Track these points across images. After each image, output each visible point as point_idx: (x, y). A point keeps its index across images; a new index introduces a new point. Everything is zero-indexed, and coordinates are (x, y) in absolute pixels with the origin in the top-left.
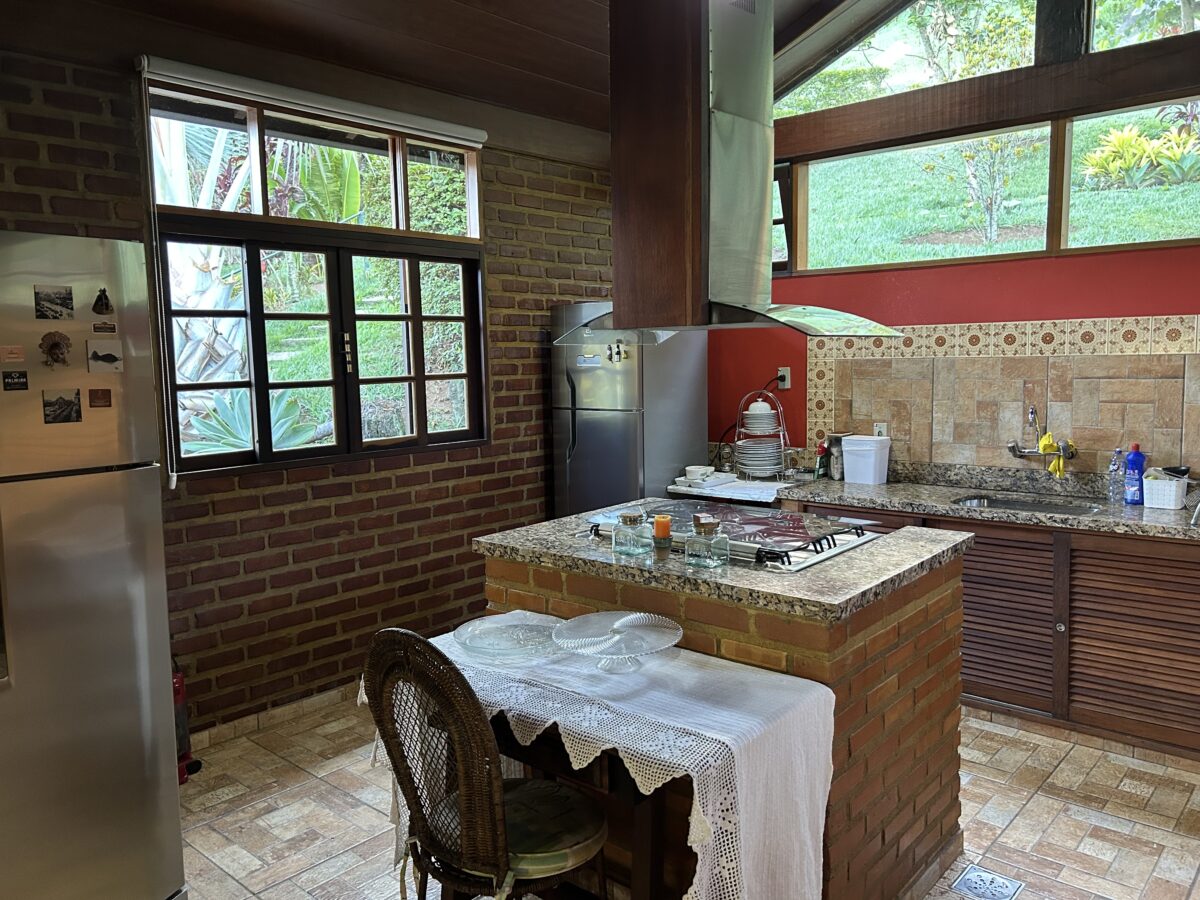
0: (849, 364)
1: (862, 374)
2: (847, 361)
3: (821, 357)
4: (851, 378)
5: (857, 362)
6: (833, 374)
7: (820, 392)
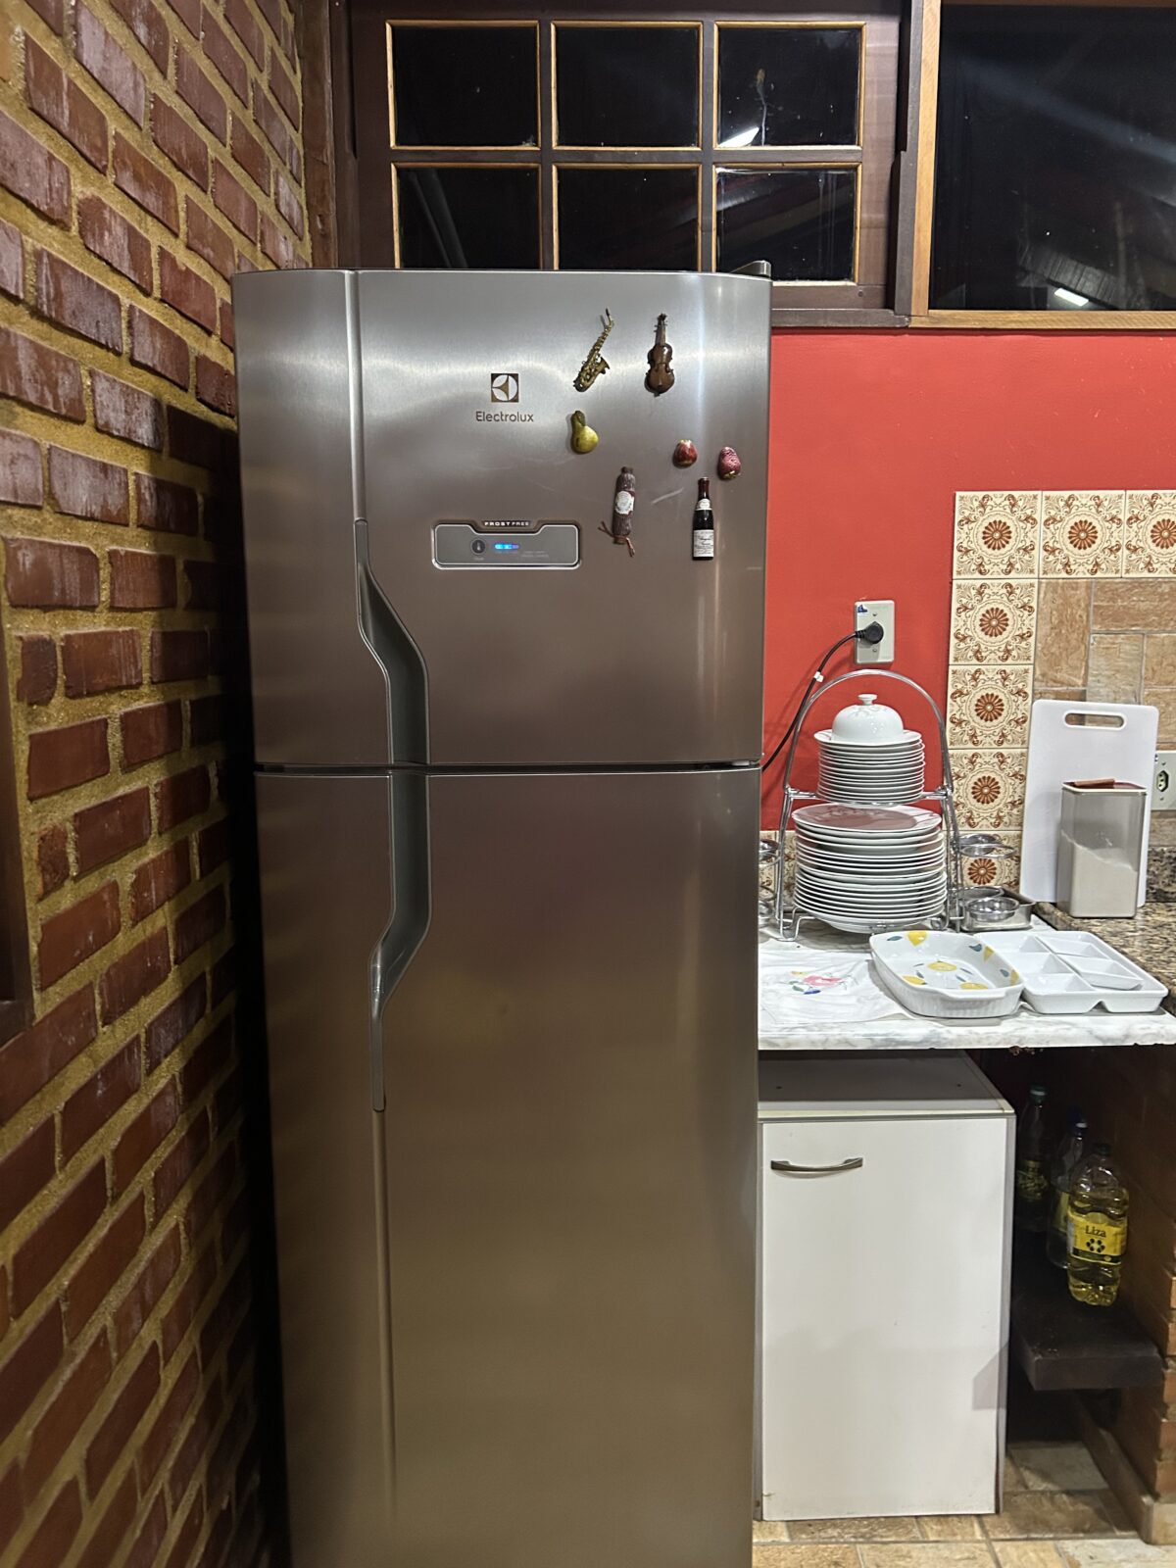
0: (1081, 593)
1: (1116, 618)
2: (1075, 586)
3: (995, 571)
4: (1086, 629)
5: (1104, 587)
6: (1030, 622)
7: (990, 671)
